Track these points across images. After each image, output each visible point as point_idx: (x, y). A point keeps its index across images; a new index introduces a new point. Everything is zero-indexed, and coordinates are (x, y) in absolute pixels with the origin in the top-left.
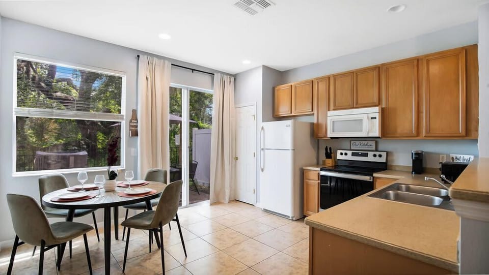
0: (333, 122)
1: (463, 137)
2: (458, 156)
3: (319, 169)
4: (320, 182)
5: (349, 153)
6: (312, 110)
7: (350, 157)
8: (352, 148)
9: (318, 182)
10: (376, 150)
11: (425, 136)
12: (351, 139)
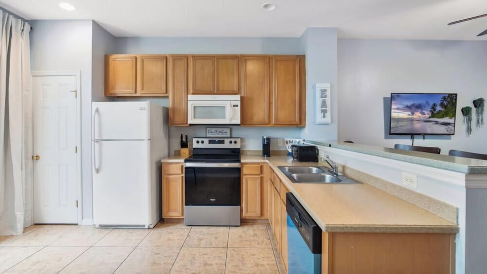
0: (194, 107)
1: (297, 125)
2: (291, 140)
3: (182, 161)
4: (184, 175)
5: (206, 141)
6: (167, 93)
7: (206, 145)
8: (208, 136)
9: (182, 175)
10: (231, 138)
11: (274, 124)
12: (206, 126)
